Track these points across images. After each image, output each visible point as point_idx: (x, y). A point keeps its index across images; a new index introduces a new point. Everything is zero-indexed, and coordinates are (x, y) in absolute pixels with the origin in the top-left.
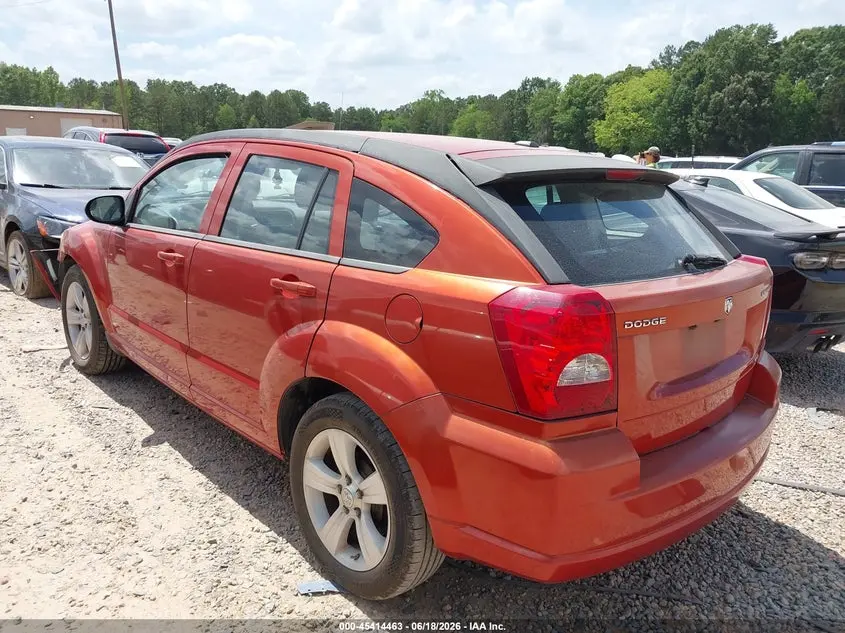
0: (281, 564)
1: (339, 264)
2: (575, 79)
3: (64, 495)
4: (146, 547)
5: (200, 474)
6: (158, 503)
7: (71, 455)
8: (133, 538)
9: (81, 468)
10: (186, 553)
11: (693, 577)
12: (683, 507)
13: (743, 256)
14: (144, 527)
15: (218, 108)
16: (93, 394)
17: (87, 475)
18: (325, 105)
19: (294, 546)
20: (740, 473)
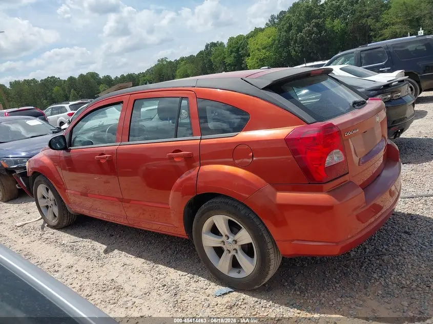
0: (201, 286)
1: (201, 139)
2: (231, 39)
3: (79, 284)
4: (133, 296)
5: (140, 259)
6: (128, 276)
7: (72, 266)
8: (125, 294)
9: (80, 271)
10: (154, 293)
11: (384, 244)
12: (375, 216)
13: (370, 98)
14: (127, 288)
15: (52, 89)
16: (66, 238)
17: (85, 273)
18: (108, 77)
19: (202, 277)
20: (394, 197)
